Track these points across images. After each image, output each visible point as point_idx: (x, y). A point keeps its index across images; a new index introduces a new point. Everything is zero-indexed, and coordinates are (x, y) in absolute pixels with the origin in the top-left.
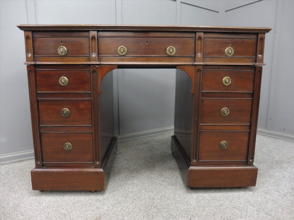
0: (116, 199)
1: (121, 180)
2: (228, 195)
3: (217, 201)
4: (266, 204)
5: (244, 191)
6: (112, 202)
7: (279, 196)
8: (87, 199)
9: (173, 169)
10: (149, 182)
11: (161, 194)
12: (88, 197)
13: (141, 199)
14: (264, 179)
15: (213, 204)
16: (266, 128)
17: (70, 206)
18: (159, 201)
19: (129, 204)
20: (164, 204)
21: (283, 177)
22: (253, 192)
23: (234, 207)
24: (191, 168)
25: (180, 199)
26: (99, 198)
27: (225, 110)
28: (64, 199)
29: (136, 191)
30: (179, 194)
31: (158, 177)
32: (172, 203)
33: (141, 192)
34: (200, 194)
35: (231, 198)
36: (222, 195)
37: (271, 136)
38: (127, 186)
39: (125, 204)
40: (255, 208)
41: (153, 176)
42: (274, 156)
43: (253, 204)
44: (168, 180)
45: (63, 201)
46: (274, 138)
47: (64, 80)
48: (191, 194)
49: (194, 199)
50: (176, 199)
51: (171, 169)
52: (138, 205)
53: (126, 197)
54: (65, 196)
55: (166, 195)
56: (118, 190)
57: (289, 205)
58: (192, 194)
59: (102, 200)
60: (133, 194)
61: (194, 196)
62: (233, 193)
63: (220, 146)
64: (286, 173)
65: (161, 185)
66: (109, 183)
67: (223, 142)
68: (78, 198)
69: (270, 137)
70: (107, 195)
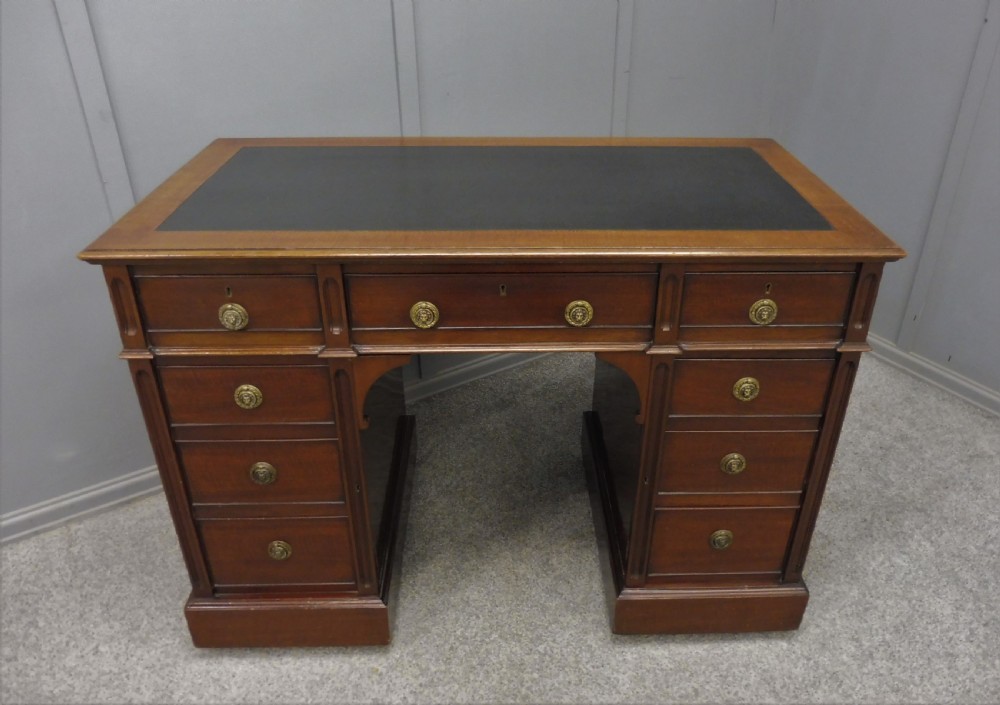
0: (424, 666)
1: (432, 587)
2: (720, 652)
3: (688, 674)
4: (811, 690)
6: (412, 680)
8: (346, 667)
9: (583, 536)
10: (510, 597)
11: (541, 648)
12: (347, 659)
13: (490, 670)
14: (832, 586)
15: (675, 688)
16: (895, 340)
17: (302, 696)
18: (536, 675)
19: (457, 686)
20: (548, 688)
22: (789, 643)
24: (627, 593)
25: (591, 669)
26: (375, 666)
27: (732, 461)
28: (284, 668)
29: (476, 634)
31: (537, 575)
32: (569, 683)
33: (487, 640)
34: (648, 647)
35: (725, 666)
36: (704, 654)
37: (907, 369)
38: (449, 613)
39: (447, 688)
41: (522, 569)
42: (891, 476)
43: (778, 687)
44: (564, 588)
45: (283, 679)
46: (914, 377)
48: (622, 649)
49: (630, 669)
50: (581, 666)
51: (576, 536)
52: (481, 692)
53: (448, 661)
54: (285, 659)
55: (555, 651)
56: (426, 631)
58: (626, 650)
59: (384, 671)
60: (467, 648)
61: (629, 657)
63: (712, 542)
65: (544, 609)
66: (401, 600)
67: (720, 535)
68: (321, 665)
69: (904, 371)
70: (397, 652)
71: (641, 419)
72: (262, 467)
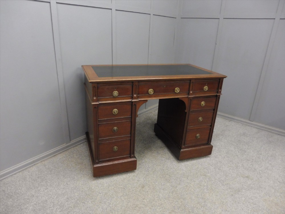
0: (144, 173)
3: (195, 166)
4: (217, 164)
5: (205, 158)
7: (222, 158)
9: (163, 147)
10: (154, 159)
11: (165, 166)
15: (194, 168)
18: (167, 171)
20: (170, 172)
21: (221, 146)
23: (204, 168)
24: (182, 150)
25: (177, 168)
26: (134, 175)
27: (200, 119)
30: (174, 165)
31: (157, 155)
32: (174, 170)
33: (154, 167)
35: (201, 163)
40: (213, 167)
41: (154, 154)
44: (164, 156)
47: (115, 110)
49: (184, 167)
50: (175, 168)
51: (161, 148)
53: (148, 171)
55: (168, 166)
57: (227, 163)
61: (183, 165)
62: (200, 160)
63: (196, 137)
64: (222, 143)
65: (162, 160)
67: (198, 135)
70: (137, 171)
71: (186, 111)
72: (115, 128)
